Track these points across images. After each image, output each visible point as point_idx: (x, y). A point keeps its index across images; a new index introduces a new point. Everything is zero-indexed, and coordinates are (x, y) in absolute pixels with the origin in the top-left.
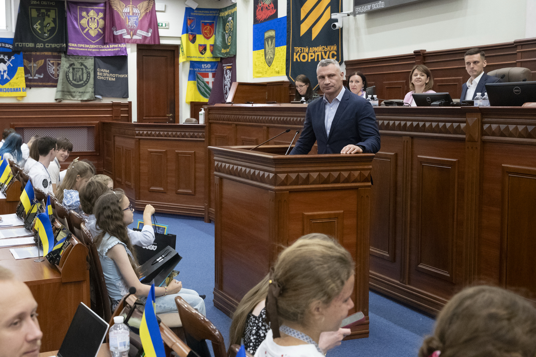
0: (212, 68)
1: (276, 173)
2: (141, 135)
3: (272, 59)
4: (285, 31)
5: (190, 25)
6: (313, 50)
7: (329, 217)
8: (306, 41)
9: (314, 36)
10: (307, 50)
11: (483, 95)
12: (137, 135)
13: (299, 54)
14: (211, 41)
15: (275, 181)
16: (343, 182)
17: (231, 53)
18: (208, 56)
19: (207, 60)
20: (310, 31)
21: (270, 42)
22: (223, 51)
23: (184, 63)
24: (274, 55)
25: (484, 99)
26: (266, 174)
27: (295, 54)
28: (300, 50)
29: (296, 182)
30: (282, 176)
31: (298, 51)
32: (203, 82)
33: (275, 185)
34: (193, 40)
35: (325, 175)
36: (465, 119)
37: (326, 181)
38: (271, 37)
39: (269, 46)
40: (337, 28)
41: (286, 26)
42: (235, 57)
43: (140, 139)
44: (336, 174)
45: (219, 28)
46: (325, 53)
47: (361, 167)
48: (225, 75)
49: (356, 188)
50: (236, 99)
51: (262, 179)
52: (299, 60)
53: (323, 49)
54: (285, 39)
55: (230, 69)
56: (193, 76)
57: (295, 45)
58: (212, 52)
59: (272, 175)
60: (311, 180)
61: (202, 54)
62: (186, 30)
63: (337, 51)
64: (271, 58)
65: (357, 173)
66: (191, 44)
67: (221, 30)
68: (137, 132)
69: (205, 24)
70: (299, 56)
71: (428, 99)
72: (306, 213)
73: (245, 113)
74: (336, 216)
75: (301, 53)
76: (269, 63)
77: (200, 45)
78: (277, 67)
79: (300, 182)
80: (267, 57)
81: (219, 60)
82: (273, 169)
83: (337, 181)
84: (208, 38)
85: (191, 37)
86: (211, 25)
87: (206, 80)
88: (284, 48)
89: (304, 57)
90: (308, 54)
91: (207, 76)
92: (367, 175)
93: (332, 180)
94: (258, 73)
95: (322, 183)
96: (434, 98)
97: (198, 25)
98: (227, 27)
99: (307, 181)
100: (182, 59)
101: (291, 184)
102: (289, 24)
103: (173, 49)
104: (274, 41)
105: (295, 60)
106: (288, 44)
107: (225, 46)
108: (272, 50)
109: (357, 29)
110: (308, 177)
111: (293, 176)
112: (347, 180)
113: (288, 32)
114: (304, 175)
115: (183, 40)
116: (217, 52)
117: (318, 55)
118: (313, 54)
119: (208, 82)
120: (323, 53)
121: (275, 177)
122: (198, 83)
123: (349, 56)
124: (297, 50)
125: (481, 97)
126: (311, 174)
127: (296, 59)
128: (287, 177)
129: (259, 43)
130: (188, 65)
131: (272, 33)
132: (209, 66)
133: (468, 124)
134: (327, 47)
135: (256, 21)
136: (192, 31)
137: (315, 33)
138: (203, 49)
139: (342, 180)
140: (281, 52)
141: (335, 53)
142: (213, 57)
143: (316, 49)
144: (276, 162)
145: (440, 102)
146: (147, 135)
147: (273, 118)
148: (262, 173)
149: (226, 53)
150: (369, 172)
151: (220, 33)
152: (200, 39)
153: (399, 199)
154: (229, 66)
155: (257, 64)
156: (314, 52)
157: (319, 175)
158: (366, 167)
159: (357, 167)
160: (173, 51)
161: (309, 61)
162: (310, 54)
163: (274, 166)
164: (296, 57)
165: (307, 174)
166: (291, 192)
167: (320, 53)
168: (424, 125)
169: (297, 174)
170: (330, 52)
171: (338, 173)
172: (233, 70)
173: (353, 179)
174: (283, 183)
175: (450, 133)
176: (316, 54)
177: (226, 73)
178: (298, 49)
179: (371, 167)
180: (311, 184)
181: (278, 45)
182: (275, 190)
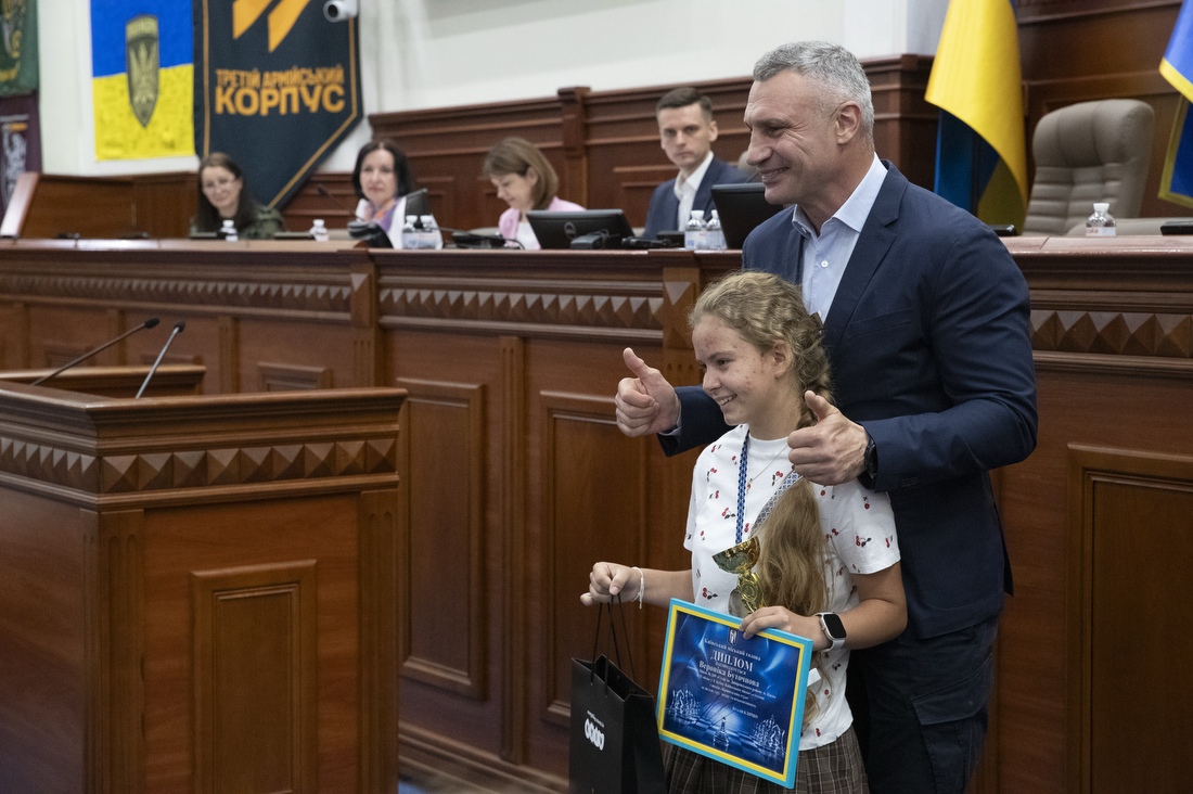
1: (100, 455)
3: (152, 103)
4: (188, 21)
6: (275, 82)
7: (274, 579)
8: (251, 52)
9: (275, 38)
10: (254, 78)
11: (708, 217)
13: (230, 91)
15: (97, 479)
16: (315, 475)
17: (23, 82)
20: (261, 24)
21: (143, 53)
24: (156, 91)
25: (710, 229)
26: (72, 458)
27: (219, 91)
28: (233, 79)
29: (165, 480)
30: (121, 464)
31: (229, 84)
33: (98, 491)
35: (258, 455)
36: (660, 284)
37: (260, 475)
38: (146, 39)
39: (142, 62)
40: (341, 16)
41: (188, 5)
42: (35, 94)
44: (289, 453)
46: (311, 89)
47: (365, 429)
48: (8, 152)
49: (351, 492)
50: (29, 226)
51: (59, 474)
52: (231, 110)
53: (305, 77)
54: (186, 44)
55: (23, 134)
57: (219, 62)
59: (87, 460)
60: (214, 473)
63: (346, 85)
64: (148, 101)
65: (354, 448)
70: (233, 98)
71: (569, 227)
72: (200, 574)
73: (52, 270)
74: (295, 577)
75: (237, 89)
76: (144, 115)
78: (167, 129)
79: (177, 481)
80: (136, 99)
82: (92, 444)
83: (295, 471)
88: (186, 71)
89: (247, 101)
90: (258, 90)
92: (384, 452)
93: (278, 469)
94: (111, 144)
95: (249, 481)
96: (583, 226)
99: (200, 475)
101: (150, 487)
104: (155, 48)
105: (219, 109)
106: (197, 59)
107: (4, 60)
108: (151, 77)
109: (401, 22)
110: (204, 462)
111: (157, 462)
112: (324, 470)
113: (198, 23)
114: (190, 459)
117: (289, 97)
118: (274, 93)
120: (304, 91)
121: (100, 462)
123: (380, 100)
124: (226, 80)
125: (704, 223)
126: (216, 454)
127: (225, 107)
128: (136, 467)
129: (109, 56)
131: (147, 26)
133: (667, 300)
134: (314, 72)
137: (280, 29)
139: (310, 467)
140: (178, 81)
141: (340, 91)
143: (281, 77)
144: (100, 421)
145: (596, 237)
147: (136, 283)
148: (58, 454)
149: (9, 85)
150: (390, 442)
153: (494, 518)
154: (18, 122)
155: (107, 117)
156: (277, 87)
157: (239, 456)
158: (382, 428)
159: (355, 429)
161: (264, 112)
162: (265, 93)
163: (94, 434)
164: (222, 100)
165: (199, 454)
166: (151, 509)
167: (294, 91)
168: (556, 303)
169: (168, 455)
170: (324, 86)
171: (297, 449)
172: (32, 136)
173: (342, 465)
174: (123, 485)
175: (623, 326)
176: (285, 91)
177: (11, 144)
178: (227, 75)
179: (396, 427)
180: (216, 483)
181: (167, 60)
182: (100, 508)
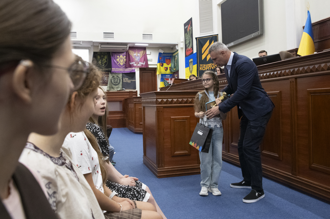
0: (170, 76)
1: (157, 99)
2: (136, 101)
3: (192, 70)
5: (161, 60)
7: (183, 119)
8: (205, 62)
10: (205, 65)
12: (134, 102)
14: (170, 66)
15: (157, 102)
16: (189, 103)
17: (177, 69)
18: (168, 72)
19: (168, 73)
20: (206, 58)
21: (191, 64)
22: (174, 69)
23: (158, 74)
29: (166, 103)
30: (160, 100)
32: (167, 82)
33: (156, 104)
34: (162, 66)
35: (180, 100)
37: (181, 103)
38: (191, 62)
39: (191, 65)
41: (196, 56)
42: (178, 71)
43: (135, 103)
44: (185, 100)
45: (173, 60)
46: (212, 66)
51: (153, 103)
52: (202, 70)
53: (212, 64)
54: (196, 62)
56: (162, 80)
57: (200, 64)
58: (170, 70)
59: (155, 100)
60: (174, 102)
61: (166, 71)
62: (159, 62)
66: (161, 67)
67: (174, 61)
68: (134, 100)
69: (167, 59)
70: (202, 68)
72: (172, 117)
74: (186, 119)
76: (191, 72)
77: (165, 67)
79: (168, 103)
80: (190, 70)
81: (173, 73)
82: (155, 97)
83: (186, 102)
84: (168, 65)
85: (161, 64)
86: (170, 59)
87: (168, 81)
88: (196, 65)
89: (204, 68)
90: (205, 67)
91: (168, 80)
93: (184, 102)
95: (179, 104)
97: (164, 59)
98: (175, 60)
99: (171, 102)
100: (157, 73)
101: (164, 104)
102: (197, 55)
103: (154, 69)
105: (200, 70)
107: (175, 67)
108: (192, 67)
110: (172, 100)
111: (165, 100)
112: (191, 103)
113: (197, 58)
114: (170, 100)
115: (158, 66)
116: (172, 70)
117: (209, 67)
119: (169, 82)
120: (211, 66)
121: (157, 100)
122: (165, 82)
126: (174, 99)
128: (162, 101)
129: (187, 65)
130: (160, 75)
131: (191, 60)
132: (169, 76)
135: (186, 56)
136: (161, 62)
137: (208, 58)
138: (166, 69)
139: (188, 102)
140: (195, 67)
142: (171, 72)
143: (208, 65)
146: (138, 101)
148: (152, 100)
149: (175, 70)
151: (173, 62)
152: (165, 65)
154: (177, 74)
155: (187, 73)
156: (208, 66)
157: (177, 100)
160: (155, 70)
162: (206, 67)
164: (200, 68)
165: (171, 99)
166: (164, 107)
167: (210, 66)
169: (167, 99)
171: (186, 99)
172: (178, 76)
174: (160, 103)
178: (201, 65)
180: (173, 104)
181: (194, 64)
182: (157, 107)
